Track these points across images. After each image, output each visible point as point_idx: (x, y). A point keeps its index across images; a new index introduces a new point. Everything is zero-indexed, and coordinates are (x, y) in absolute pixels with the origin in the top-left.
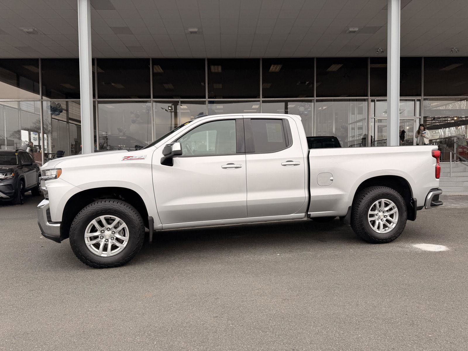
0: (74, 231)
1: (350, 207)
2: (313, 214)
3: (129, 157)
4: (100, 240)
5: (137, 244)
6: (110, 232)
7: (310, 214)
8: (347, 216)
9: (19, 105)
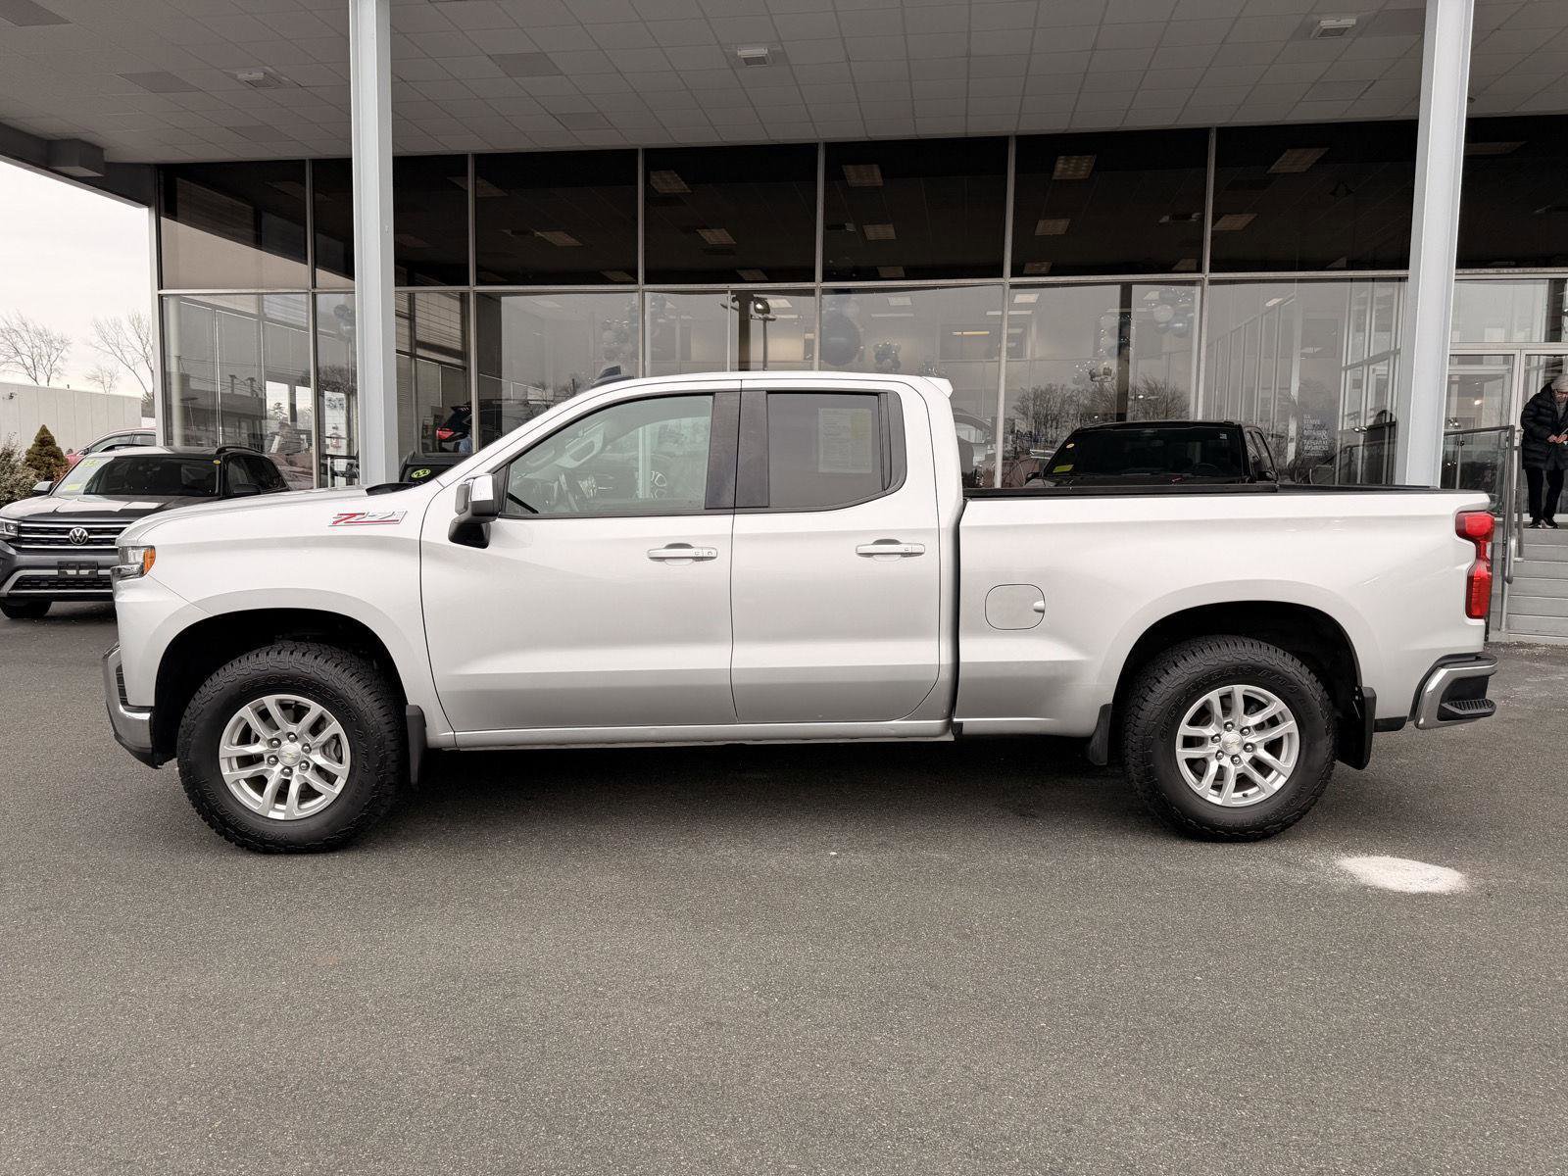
0: (189, 737)
1: (1104, 709)
2: (972, 723)
3: (354, 515)
4: (264, 767)
5: (375, 788)
6: (297, 746)
7: (961, 724)
8: (1096, 740)
9: (260, 306)
